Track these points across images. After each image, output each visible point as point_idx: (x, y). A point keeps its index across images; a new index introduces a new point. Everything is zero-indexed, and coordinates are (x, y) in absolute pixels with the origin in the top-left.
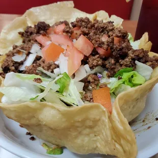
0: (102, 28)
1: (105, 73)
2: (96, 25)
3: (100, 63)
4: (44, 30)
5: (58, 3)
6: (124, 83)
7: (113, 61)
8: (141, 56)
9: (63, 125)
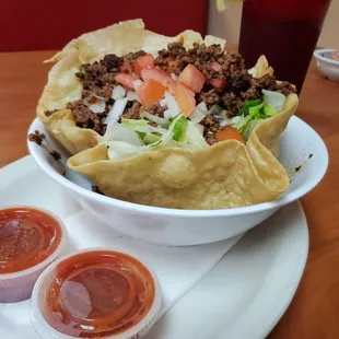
0: (208, 54)
1: (224, 112)
2: (198, 52)
3: (216, 99)
4: (116, 67)
5: (121, 23)
6: (253, 118)
7: (232, 95)
8: (267, 83)
9: (191, 177)
